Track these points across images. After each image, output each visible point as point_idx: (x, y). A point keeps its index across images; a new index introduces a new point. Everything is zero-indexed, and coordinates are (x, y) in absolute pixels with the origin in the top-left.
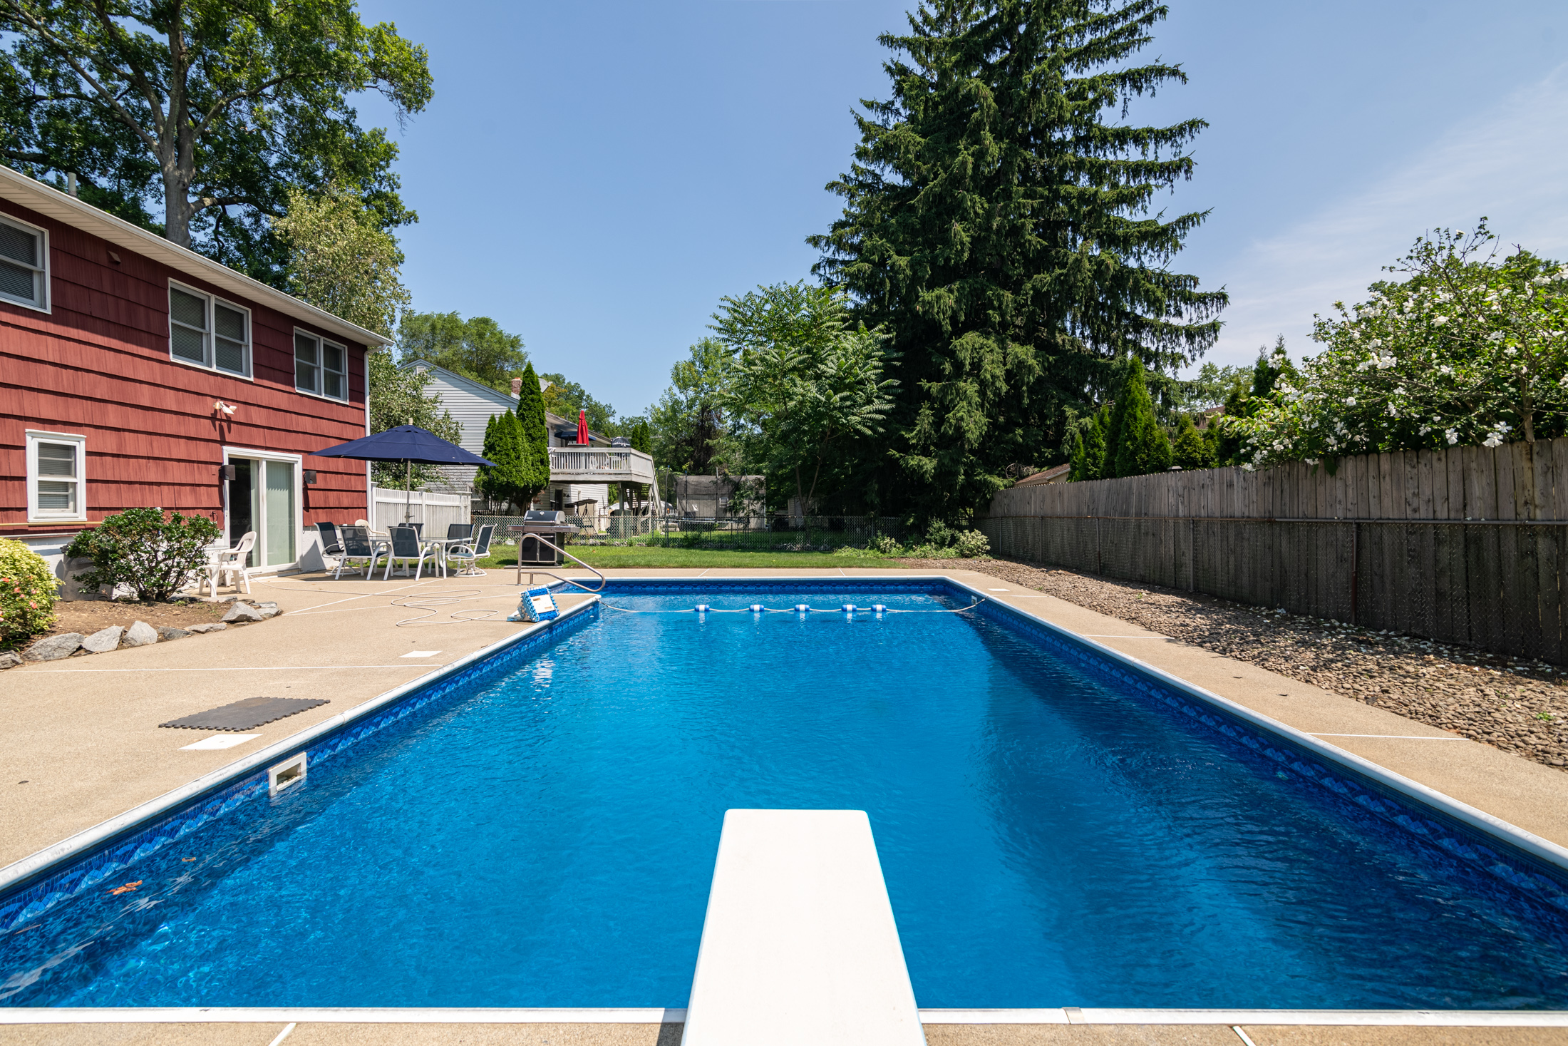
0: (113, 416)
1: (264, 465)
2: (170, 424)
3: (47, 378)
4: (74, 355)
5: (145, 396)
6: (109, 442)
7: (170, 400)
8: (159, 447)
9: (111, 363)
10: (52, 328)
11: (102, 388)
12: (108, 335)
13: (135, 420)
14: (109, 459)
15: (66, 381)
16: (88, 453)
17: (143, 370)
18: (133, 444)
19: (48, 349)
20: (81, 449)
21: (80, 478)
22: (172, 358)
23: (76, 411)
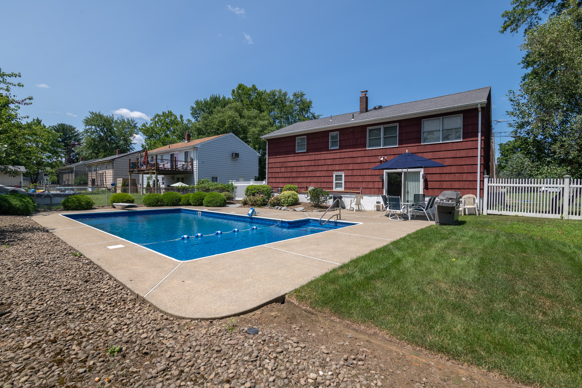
0: (351, 167)
1: (403, 173)
2: (366, 166)
3: (338, 161)
4: (343, 155)
5: (359, 160)
6: (350, 173)
7: (366, 160)
8: (362, 172)
9: (351, 155)
10: (339, 151)
11: (349, 161)
12: (350, 148)
13: (356, 167)
14: (350, 177)
15: (341, 161)
16: (345, 176)
17: (359, 154)
18: (355, 173)
19: (338, 156)
20: (343, 175)
21: (343, 181)
22: (367, 149)
23: (343, 167)
